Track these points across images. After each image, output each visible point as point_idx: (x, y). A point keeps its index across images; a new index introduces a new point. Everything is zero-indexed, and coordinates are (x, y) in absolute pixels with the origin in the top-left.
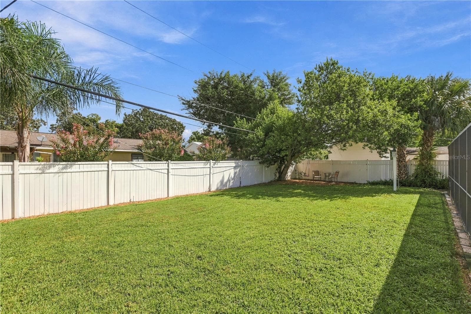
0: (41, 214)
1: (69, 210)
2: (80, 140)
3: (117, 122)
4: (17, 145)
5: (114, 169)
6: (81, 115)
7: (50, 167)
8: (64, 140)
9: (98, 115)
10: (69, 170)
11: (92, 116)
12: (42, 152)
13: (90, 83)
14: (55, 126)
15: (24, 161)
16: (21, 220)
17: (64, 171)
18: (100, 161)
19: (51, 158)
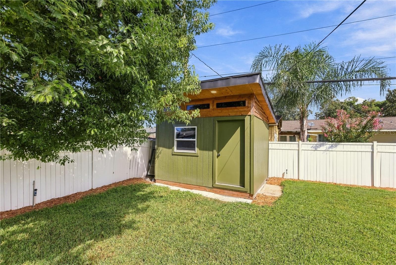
0: (314, 181)
1: (335, 182)
2: (343, 124)
3: (377, 101)
4: (300, 130)
5: (379, 150)
6: (339, 101)
7: (320, 146)
8: (330, 125)
9: (355, 98)
10: (334, 149)
11: (349, 100)
12: (311, 134)
13: (352, 71)
14: (318, 114)
15: (304, 141)
16: (303, 182)
17: (330, 150)
18: (363, 142)
19: (317, 138)
